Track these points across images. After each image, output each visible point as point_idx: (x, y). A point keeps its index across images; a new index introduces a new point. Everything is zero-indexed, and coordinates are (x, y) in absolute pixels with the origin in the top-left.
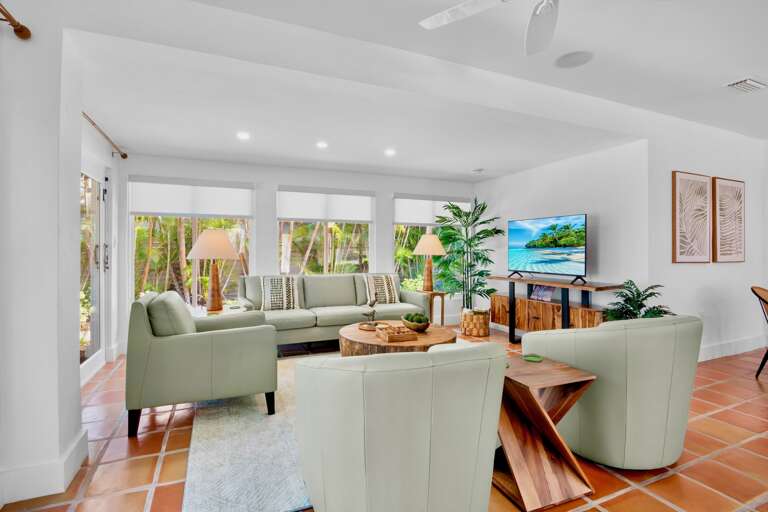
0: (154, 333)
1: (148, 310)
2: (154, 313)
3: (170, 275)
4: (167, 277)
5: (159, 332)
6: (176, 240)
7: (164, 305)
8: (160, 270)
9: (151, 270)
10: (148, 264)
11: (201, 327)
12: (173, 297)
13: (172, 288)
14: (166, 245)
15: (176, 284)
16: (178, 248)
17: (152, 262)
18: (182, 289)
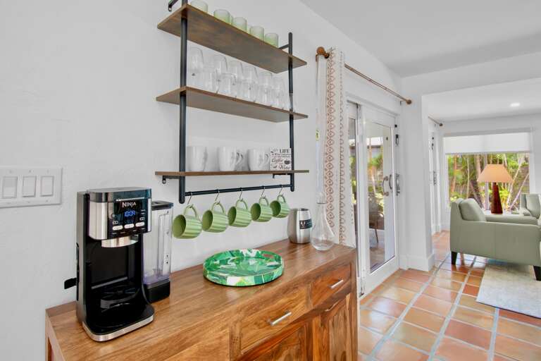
0: (463, 218)
1: (460, 207)
2: (462, 208)
3: (470, 187)
4: (468, 189)
5: (465, 217)
6: (473, 164)
7: (467, 205)
8: (463, 184)
9: (456, 184)
10: (454, 180)
11: (488, 219)
12: (473, 202)
13: (472, 196)
14: (466, 167)
15: (475, 194)
16: (475, 169)
17: (457, 178)
18: (479, 198)
